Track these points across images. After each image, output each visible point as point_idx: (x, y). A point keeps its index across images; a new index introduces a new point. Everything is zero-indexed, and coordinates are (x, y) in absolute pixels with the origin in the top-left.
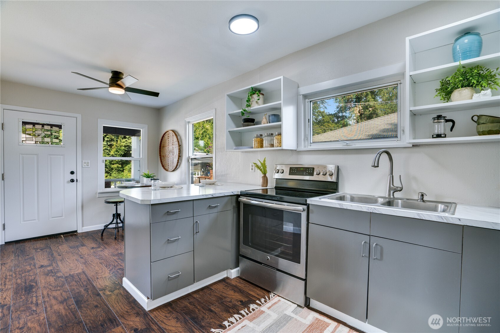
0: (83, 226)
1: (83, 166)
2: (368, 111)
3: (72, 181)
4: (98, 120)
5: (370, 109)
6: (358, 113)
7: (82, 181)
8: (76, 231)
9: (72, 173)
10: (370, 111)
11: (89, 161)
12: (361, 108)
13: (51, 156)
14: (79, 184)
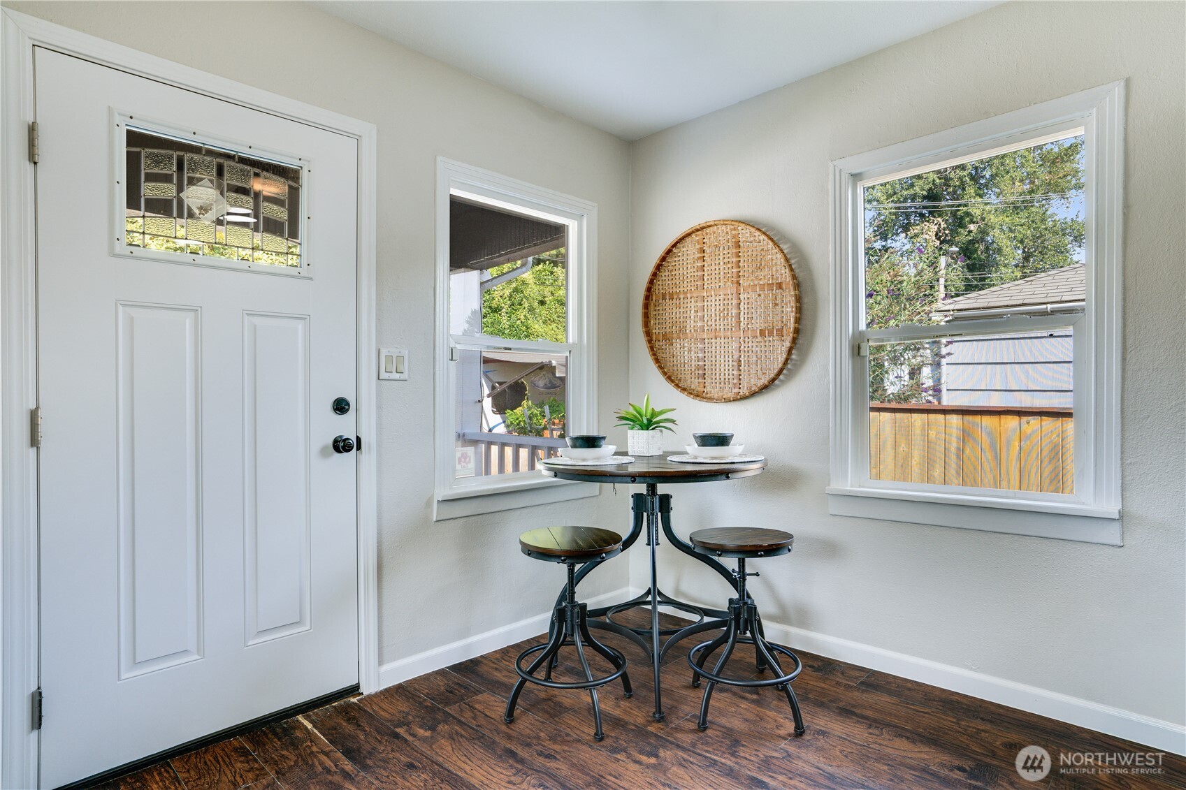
0: (381, 663)
1: (384, 375)
2: (966, 233)
3: (341, 446)
4: (439, 159)
5: (972, 227)
6: (934, 238)
7: (379, 445)
8: (354, 690)
9: (341, 406)
10: (970, 232)
11: (405, 353)
12: (943, 225)
13: (256, 320)
14: (368, 456)
